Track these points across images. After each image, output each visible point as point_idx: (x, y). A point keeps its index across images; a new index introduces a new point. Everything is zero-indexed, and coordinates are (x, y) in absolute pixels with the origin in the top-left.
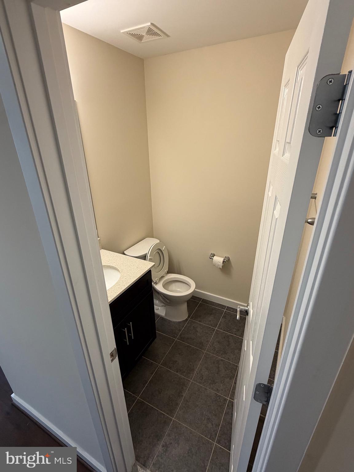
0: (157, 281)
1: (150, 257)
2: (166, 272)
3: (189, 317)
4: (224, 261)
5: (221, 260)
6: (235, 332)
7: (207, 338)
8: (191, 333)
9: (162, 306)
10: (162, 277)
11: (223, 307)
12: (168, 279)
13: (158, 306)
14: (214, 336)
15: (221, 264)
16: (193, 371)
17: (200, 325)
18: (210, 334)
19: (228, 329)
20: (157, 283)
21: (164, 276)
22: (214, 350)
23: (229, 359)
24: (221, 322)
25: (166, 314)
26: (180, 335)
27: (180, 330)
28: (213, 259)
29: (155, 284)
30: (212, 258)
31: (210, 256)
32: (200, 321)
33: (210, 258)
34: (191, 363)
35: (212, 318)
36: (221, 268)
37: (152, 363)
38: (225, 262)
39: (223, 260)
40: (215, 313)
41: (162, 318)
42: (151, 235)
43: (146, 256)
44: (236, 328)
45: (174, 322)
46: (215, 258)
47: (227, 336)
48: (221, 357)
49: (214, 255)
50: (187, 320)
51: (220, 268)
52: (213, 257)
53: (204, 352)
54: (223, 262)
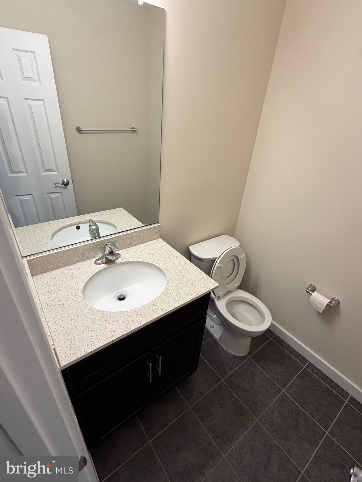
0: (221, 296)
1: (219, 265)
2: (237, 287)
3: (249, 354)
4: (329, 305)
5: (326, 301)
6: (311, 411)
7: (266, 400)
8: (245, 379)
9: (219, 325)
10: (230, 292)
11: (303, 359)
12: (237, 297)
13: (215, 323)
14: (276, 401)
15: (322, 307)
16: (231, 443)
17: (262, 373)
18: (272, 394)
19: (301, 400)
20: (220, 298)
21: (232, 291)
22: (271, 423)
23: (289, 451)
24: (294, 384)
25: (220, 338)
26: (231, 376)
27: (231, 369)
28: (311, 294)
29: (217, 298)
30: (310, 292)
31: (308, 289)
32: (262, 367)
33: (307, 292)
34: (231, 428)
35: (282, 370)
36: (321, 312)
37: (182, 399)
38: (331, 306)
39: (329, 302)
40: (289, 365)
41: (214, 341)
42: (231, 232)
43: (215, 261)
44: (315, 404)
45: (228, 354)
46: (315, 295)
47: (297, 411)
48: (278, 443)
49: (314, 290)
50: (245, 357)
51: (318, 312)
52: (313, 292)
53: (256, 420)
54: (327, 305)
